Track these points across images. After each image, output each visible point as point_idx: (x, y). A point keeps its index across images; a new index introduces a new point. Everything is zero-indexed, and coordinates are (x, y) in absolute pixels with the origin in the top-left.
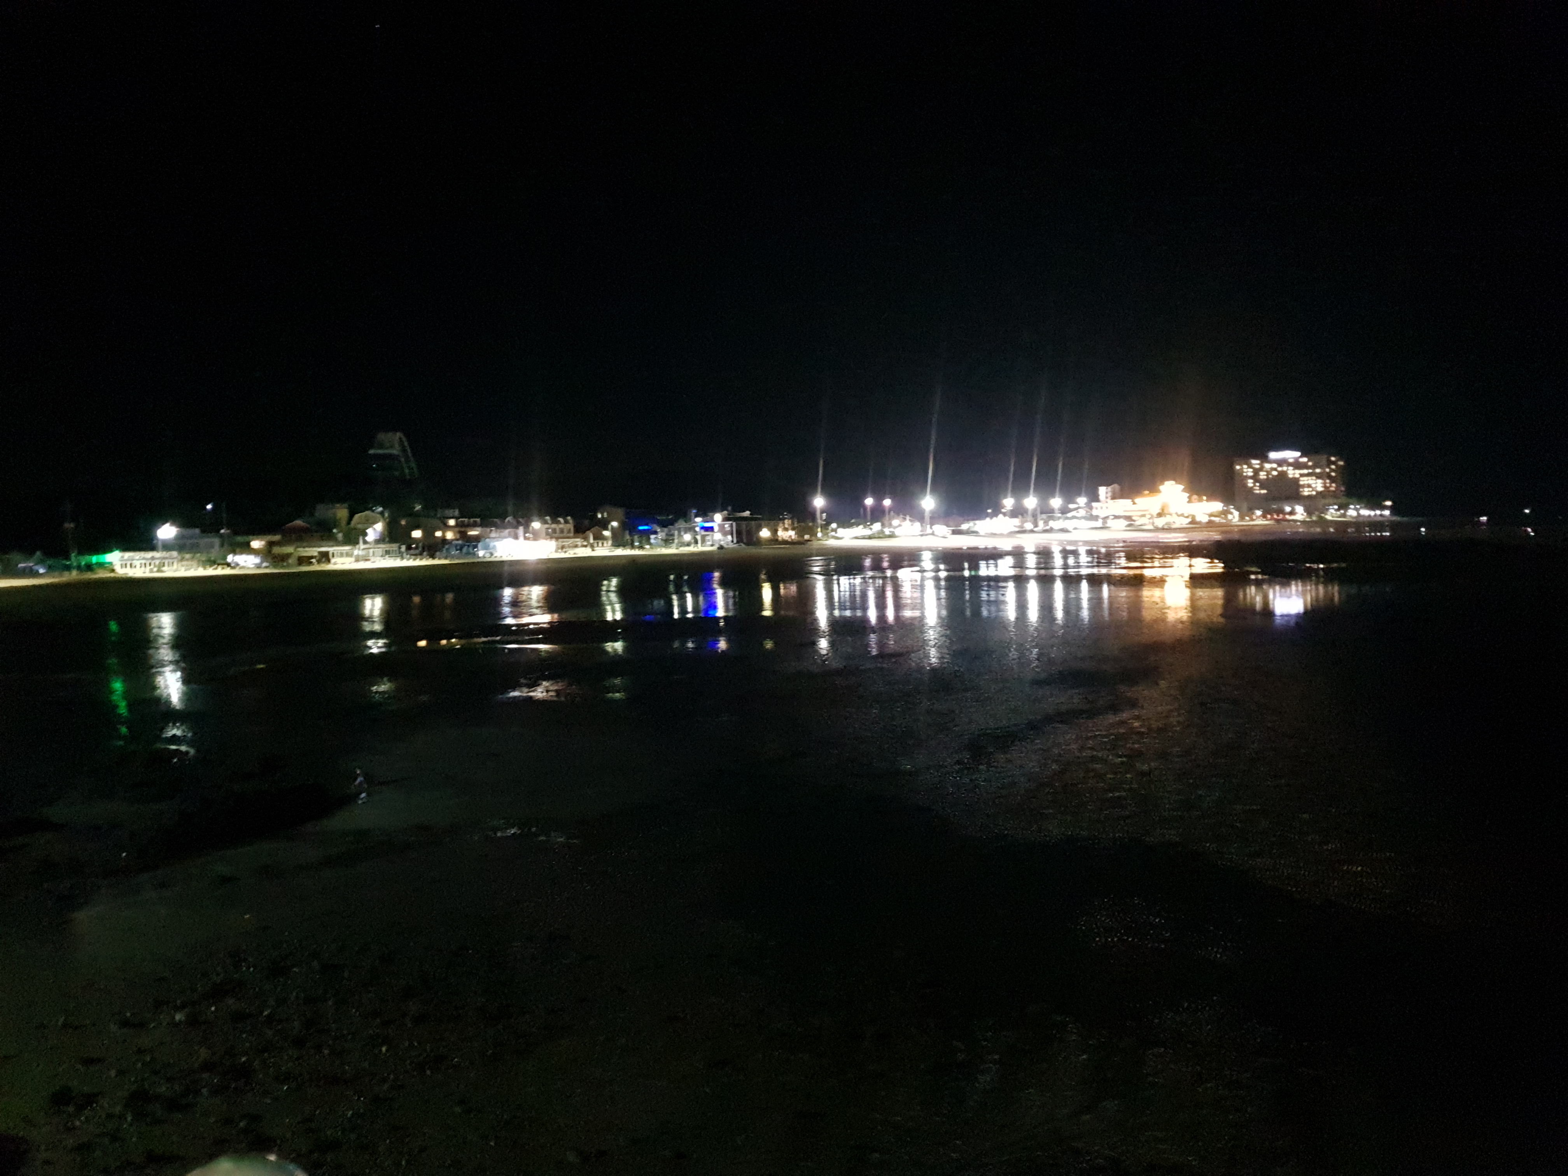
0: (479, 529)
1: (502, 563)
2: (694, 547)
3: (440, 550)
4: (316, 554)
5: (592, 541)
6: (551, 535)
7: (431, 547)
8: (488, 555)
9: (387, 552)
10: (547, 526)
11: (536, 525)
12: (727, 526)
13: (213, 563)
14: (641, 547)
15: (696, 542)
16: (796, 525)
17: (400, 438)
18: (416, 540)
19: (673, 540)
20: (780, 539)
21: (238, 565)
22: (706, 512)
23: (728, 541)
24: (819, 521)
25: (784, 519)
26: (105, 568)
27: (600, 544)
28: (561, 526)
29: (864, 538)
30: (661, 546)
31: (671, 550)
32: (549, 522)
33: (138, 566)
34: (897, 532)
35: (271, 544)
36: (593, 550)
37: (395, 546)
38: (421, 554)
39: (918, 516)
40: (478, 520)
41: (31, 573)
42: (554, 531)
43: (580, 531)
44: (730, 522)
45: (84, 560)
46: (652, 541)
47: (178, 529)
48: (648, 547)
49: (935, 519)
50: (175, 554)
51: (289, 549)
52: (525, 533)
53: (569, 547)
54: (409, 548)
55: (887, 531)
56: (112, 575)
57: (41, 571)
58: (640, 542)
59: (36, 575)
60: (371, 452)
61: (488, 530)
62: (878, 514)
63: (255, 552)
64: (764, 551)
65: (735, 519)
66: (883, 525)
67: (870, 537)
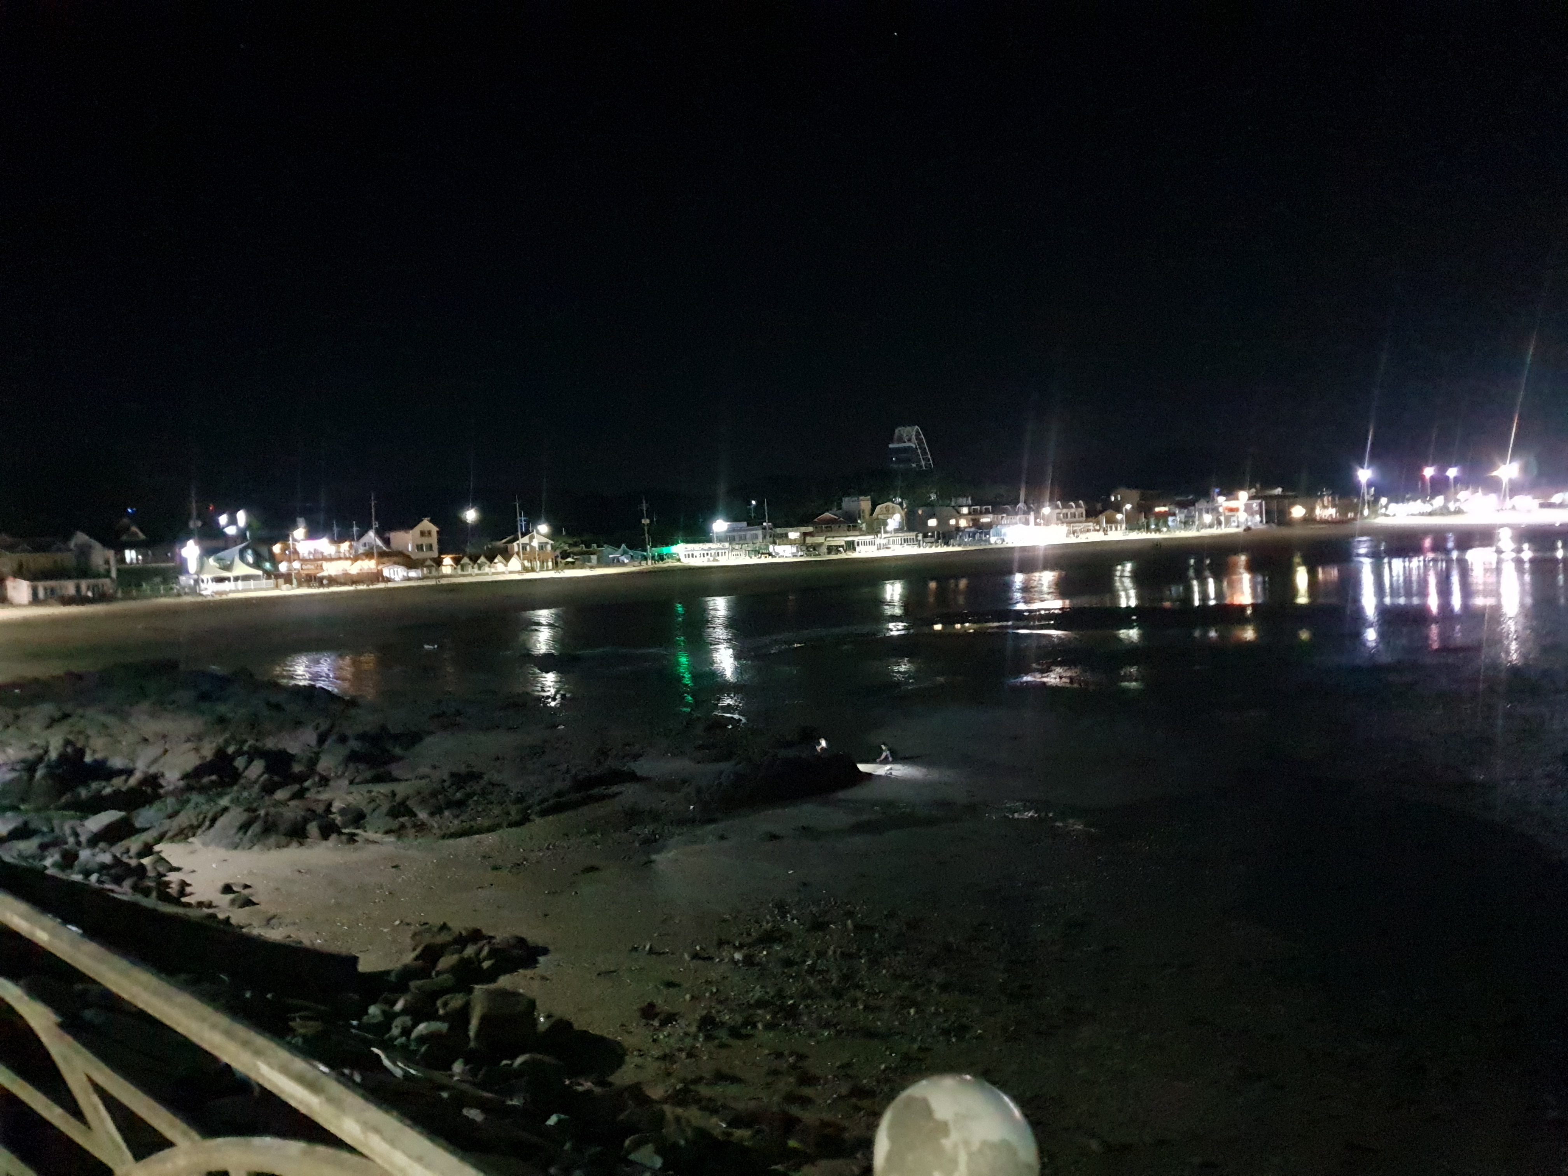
0: (991, 516)
1: (1012, 549)
2: (1217, 529)
3: (954, 538)
4: (843, 543)
5: (1104, 525)
6: (1064, 520)
7: (946, 535)
8: (999, 542)
9: (906, 541)
10: (1058, 511)
11: (1046, 510)
12: (1255, 504)
13: (757, 552)
14: (1158, 530)
15: (1219, 523)
16: (1337, 502)
17: (917, 432)
18: (932, 529)
19: (1193, 522)
20: (1318, 518)
21: (778, 554)
22: (1229, 492)
23: (1256, 521)
24: (1366, 497)
25: (1322, 496)
26: (672, 558)
27: (1114, 528)
28: (1073, 510)
29: (1422, 514)
30: (1180, 529)
31: (1191, 533)
32: (1060, 506)
33: (698, 556)
34: (1464, 507)
35: (805, 535)
36: (1105, 534)
37: (912, 535)
38: (937, 542)
39: (1493, 486)
40: (990, 507)
41: (619, 563)
42: (1066, 516)
43: (1092, 514)
44: (1259, 501)
45: (656, 551)
46: (1170, 523)
47: (729, 523)
48: (1165, 529)
49: (1515, 489)
50: (727, 545)
51: (820, 539)
52: (1036, 518)
53: (1081, 532)
54: (925, 536)
55: (1452, 506)
56: (678, 564)
57: (626, 561)
58: (1157, 525)
59: (623, 564)
60: (891, 446)
61: (1000, 517)
62: (1440, 486)
63: (792, 543)
64: (1298, 532)
65: (1264, 498)
66: (1447, 500)
67: (1430, 514)
